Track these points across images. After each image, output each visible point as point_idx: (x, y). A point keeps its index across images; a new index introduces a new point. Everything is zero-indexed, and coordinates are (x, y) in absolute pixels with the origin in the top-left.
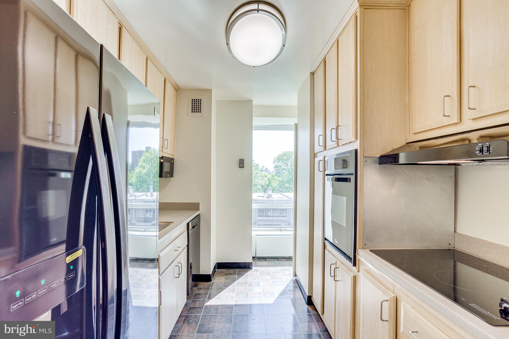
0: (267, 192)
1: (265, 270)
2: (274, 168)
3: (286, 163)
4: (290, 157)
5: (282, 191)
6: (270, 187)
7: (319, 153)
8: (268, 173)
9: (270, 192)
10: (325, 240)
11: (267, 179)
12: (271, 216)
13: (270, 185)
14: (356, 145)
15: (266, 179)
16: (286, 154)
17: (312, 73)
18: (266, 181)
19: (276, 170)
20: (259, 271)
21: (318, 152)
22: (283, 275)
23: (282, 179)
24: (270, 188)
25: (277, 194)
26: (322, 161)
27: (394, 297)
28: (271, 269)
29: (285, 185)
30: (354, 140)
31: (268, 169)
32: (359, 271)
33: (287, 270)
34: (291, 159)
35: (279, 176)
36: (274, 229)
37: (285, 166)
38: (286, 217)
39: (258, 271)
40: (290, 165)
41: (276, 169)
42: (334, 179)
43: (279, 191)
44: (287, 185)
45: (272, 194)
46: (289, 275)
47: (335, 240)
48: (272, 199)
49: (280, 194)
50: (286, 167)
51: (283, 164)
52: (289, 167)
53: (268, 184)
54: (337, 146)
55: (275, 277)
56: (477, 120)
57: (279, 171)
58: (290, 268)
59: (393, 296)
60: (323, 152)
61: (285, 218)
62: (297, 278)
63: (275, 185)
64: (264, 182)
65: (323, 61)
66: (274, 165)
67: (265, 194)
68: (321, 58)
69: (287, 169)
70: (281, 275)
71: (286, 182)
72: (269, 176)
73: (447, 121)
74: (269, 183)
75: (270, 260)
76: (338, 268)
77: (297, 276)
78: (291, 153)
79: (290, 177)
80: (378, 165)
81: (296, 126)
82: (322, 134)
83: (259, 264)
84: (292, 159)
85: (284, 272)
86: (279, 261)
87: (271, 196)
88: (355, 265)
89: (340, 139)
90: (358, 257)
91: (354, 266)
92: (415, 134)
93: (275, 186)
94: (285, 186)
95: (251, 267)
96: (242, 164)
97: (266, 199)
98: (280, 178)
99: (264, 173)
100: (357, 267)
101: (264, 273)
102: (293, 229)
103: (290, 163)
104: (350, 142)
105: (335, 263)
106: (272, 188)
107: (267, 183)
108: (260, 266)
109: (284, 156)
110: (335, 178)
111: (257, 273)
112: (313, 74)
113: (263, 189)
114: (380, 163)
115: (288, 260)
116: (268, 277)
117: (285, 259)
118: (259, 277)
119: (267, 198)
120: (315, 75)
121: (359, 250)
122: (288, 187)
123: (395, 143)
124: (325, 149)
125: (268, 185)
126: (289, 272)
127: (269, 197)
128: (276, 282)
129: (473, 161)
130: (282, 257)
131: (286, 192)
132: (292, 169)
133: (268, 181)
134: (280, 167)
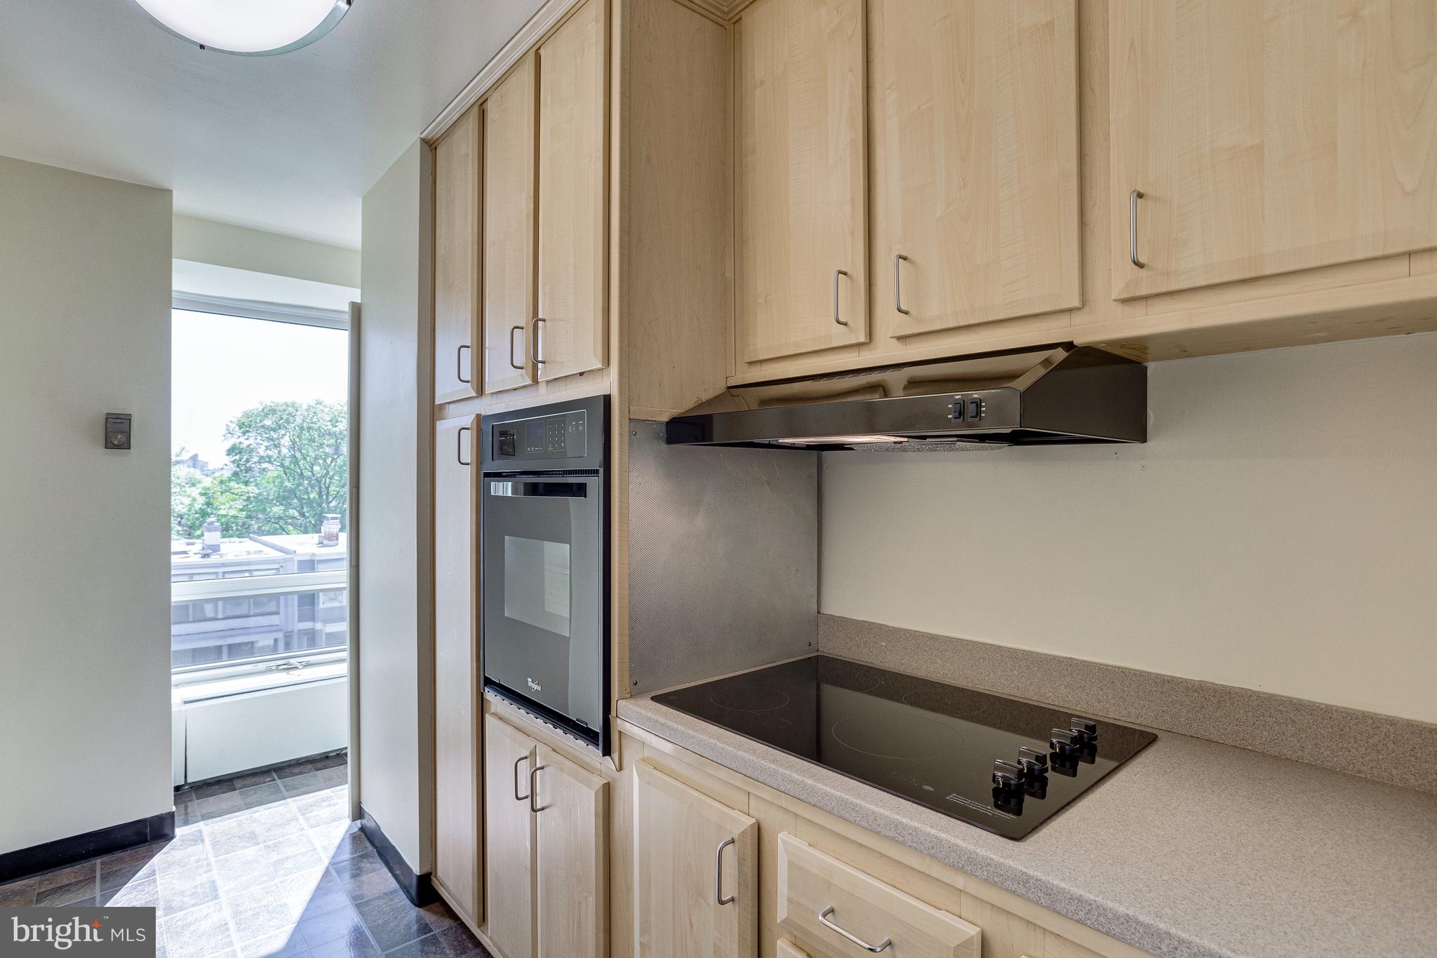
0: (198, 537)
1: (235, 824)
2: (228, 455)
3: (272, 440)
4: (288, 422)
5: (261, 532)
6: (212, 519)
7: (451, 406)
8: (202, 470)
9: (212, 537)
10: (485, 685)
11: (199, 491)
12: (220, 616)
13: (209, 510)
14: (608, 384)
15: (195, 492)
16: (273, 411)
17: (427, 143)
18: (194, 500)
19: (233, 462)
20: (207, 839)
21: (449, 403)
22: (312, 827)
23: (257, 492)
24: (212, 523)
25: (241, 540)
26: (469, 431)
27: (752, 826)
28: (256, 815)
29: (268, 510)
30: (600, 366)
31: (199, 459)
32: (620, 768)
33: (326, 804)
34: (293, 425)
35: (246, 483)
36: (262, 666)
37: (267, 448)
38: (276, 616)
39: (202, 841)
40: (286, 444)
41: (235, 458)
42: (521, 487)
43: (244, 531)
44: (277, 510)
45: (222, 543)
46: (334, 820)
47: (530, 680)
48: (223, 560)
49: (251, 539)
50: (273, 453)
51: (261, 442)
52: (285, 451)
53: (203, 507)
54: (529, 382)
55: (280, 843)
56: (908, 340)
57: (248, 465)
58: (333, 792)
59: (750, 823)
60: (470, 403)
61: (274, 620)
62: (364, 821)
64: (187, 501)
65: (476, 108)
66: (228, 445)
67: (193, 544)
68: (470, 95)
69: (278, 457)
70: (303, 829)
71: (275, 502)
72: (207, 482)
73: (840, 336)
74: (208, 504)
75: (249, 781)
76: (542, 768)
77: (366, 816)
78: (289, 408)
79: (287, 483)
80: (664, 446)
81: (357, 311)
82: (469, 344)
83: (204, 811)
84: (297, 428)
85: (312, 814)
86: (285, 777)
87: (216, 549)
88: (607, 751)
89: (543, 362)
90: (618, 725)
91: (604, 755)
92: (751, 363)
93: (232, 515)
94: (271, 514)
95: (167, 831)
96: (122, 432)
97: (197, 559)
98: (253, 490)
99: (187, 470)
100: (616, 755)
101: (229, 839)
102: (345, 655)
103: (287, 438)
104: (581, 374)
105: (531, 753)
106: (218, 520)
107: (197, 506)
108: (206, 817)
109: (266, 415)
110: (526, 484)
111: (200, 847)
112: (430, 146)
113: (180, 528)
114: (670, 440)
115: (319, 765)
116: (250, 852)
117: (310, 766)
118: (208, 865)
119: (200, 556)
120: (438, 151)
121: (622, 703)
122: (280, 518)
123: (704, 384)
124: (480, 391)
125: (204, 514)
126: (333, 808)
127: (210, 551)
128: (287, 858)
129: (906, 440)
130: (298, 760)
131: (274, 533)
132: (297, 459)
133: (203, 498)
134: (250, 450)
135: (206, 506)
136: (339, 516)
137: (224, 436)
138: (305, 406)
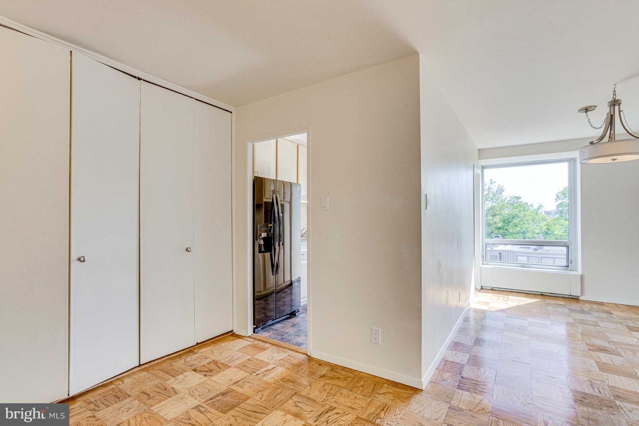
63: (560, 233)
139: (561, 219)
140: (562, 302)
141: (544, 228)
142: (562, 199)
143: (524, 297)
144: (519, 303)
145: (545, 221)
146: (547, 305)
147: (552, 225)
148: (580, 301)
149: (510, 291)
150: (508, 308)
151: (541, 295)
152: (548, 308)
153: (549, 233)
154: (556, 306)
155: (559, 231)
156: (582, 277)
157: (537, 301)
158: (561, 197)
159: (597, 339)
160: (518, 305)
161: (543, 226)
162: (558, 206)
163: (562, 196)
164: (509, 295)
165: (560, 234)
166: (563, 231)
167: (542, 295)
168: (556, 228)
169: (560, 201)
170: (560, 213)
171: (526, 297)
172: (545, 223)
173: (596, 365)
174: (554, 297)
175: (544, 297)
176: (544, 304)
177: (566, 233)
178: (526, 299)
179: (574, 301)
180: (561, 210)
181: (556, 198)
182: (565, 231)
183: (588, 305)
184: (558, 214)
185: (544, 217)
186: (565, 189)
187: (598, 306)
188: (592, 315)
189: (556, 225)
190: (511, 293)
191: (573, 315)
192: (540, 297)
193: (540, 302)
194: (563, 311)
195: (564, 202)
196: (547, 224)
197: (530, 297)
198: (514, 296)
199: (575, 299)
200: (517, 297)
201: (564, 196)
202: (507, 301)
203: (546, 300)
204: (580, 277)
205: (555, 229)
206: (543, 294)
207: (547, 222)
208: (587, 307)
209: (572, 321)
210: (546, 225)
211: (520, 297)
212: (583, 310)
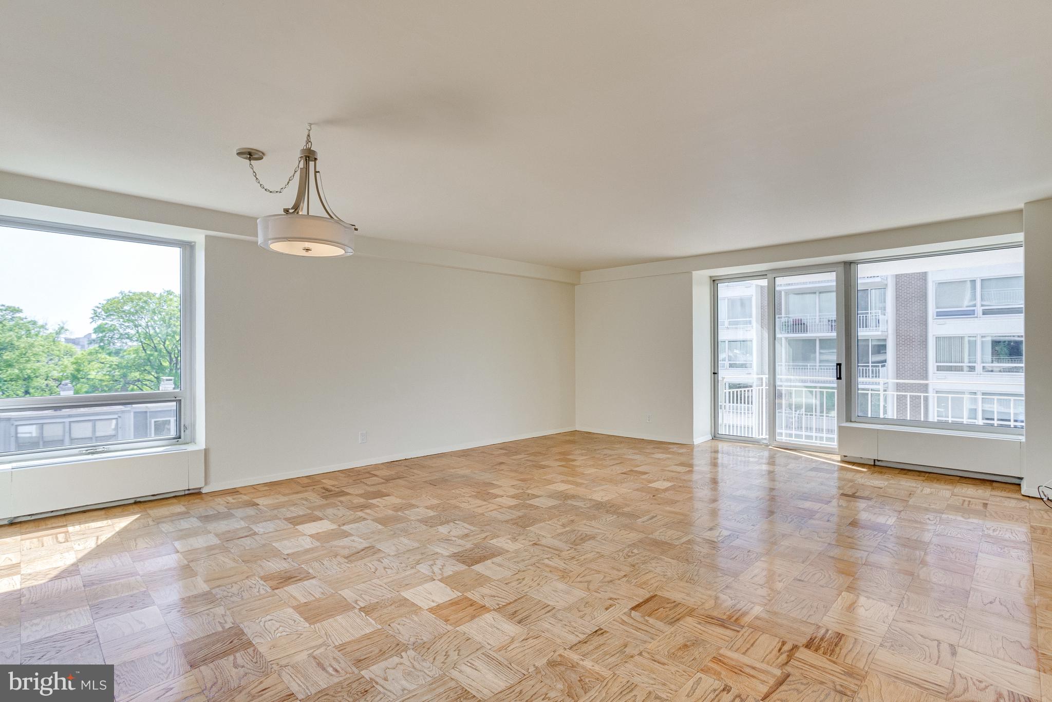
2: (94, 333)
3: (130, 322)
15: (67, 361)
16: (131, 299)
19: (99, 338)
23: (119, 360)
29: (128, 374)
37: (127, 327)
40: (143, 324)
41: (100, 335)
44: (136, 374)
50: (130, 331)
51: (123, 323)
52: (141, 330)
53: (73, 372)
57: (111, 340)
63: (99, 376)
66: (95, 325)
72: (79, 354)
74: (78, 371)
79: (144, 354)
98: (115, 359)
103: (143, 320)
106: (87, 382)
109: (125, 303)
122: (139, 380)
133: (75, 366)
134: (113, 329)
135: (76, 373)
136: (173, 378)
137: (92, 318)
138: (157, 296)
139: (100, 353)
140: (179, 508)
141: (71, 369)
142: (104, 318)
143: (102, 519)
144: (97, 539)
145: (71, 355)
146: (158, 521)
147: (86, 364)
148: (203, 495)
149: (65, 515)
150: (81, 560)
151: (136, 503)
152: (163, 529)
153: (79, 376)
154: (174, 518)
155: (98, 372)
156: (206, 451)
157: (136, 519)
158: (102, 315)
159: (269, 561)
160: (99, 542)
161: (69, 365)
162: (99, 330)
163: (103, 313)
164: (65, 526)
165: (99, 378)
166: (104, 373)
167: (138, 503)
168: (91, 368)
169: (100, 322)
170: (101, 342)
171: (106, 519)
172: (72, 360)
173: (297, 615)
174: (161, 501)
175: (142, 506)
176: (151, 523)
177: (110, 376)
178: (109, 522)
179: (196, 499)
180: (102, 336)
181: (94, 315)
182: (108, 373)
183: (219, 499)
184: (97, 343)
185: (68, 348)
186: (109, 302)
187: (235, 496)
188: (237, 517)
189: (91, 363)
190: (70, 517)
191: (211, 526)
192: (136, 508)
193: (142, 521)
194: (192, 525)
195: (107, 324)
196: (75, 361)
197: (115, 517)
198: (80, 524)
199: (195, 494)
200: (87, 525)
201: (106, 313)
202: (67, 541)
203: (151, 512)
204: (204, 453)
205: (90, 370)
206: (138, 500)
207: (75, 358)
208: (220, 505)
209: (215, 541)
210: (73, 363)
211: (93, 521)
212: (219, 513)
